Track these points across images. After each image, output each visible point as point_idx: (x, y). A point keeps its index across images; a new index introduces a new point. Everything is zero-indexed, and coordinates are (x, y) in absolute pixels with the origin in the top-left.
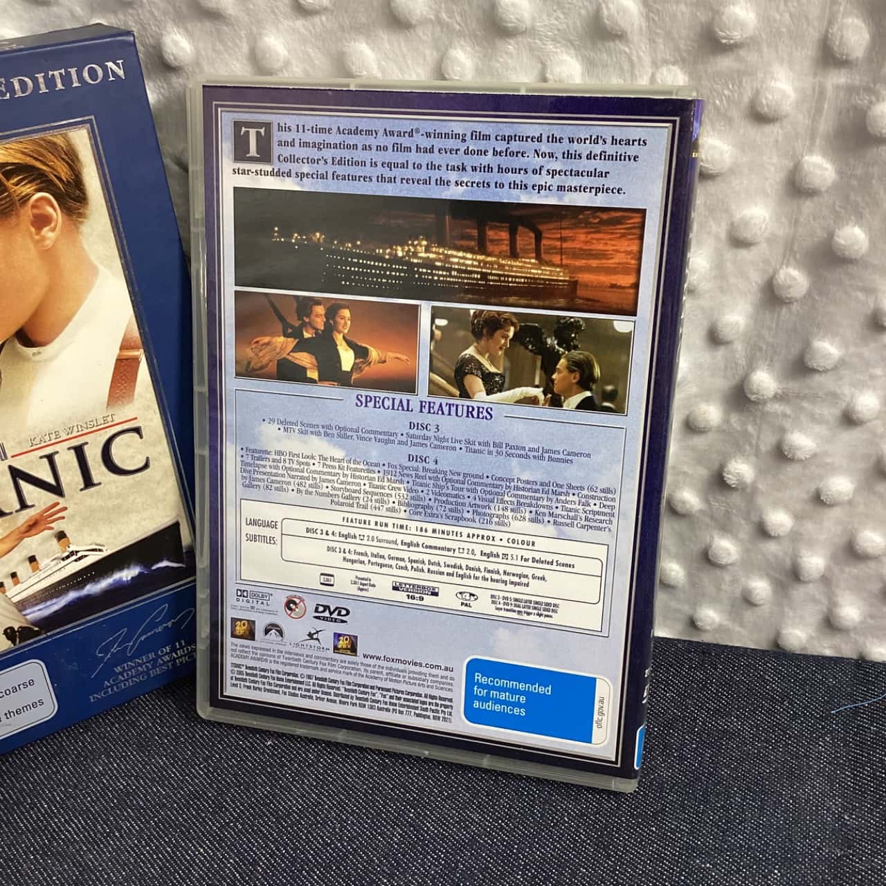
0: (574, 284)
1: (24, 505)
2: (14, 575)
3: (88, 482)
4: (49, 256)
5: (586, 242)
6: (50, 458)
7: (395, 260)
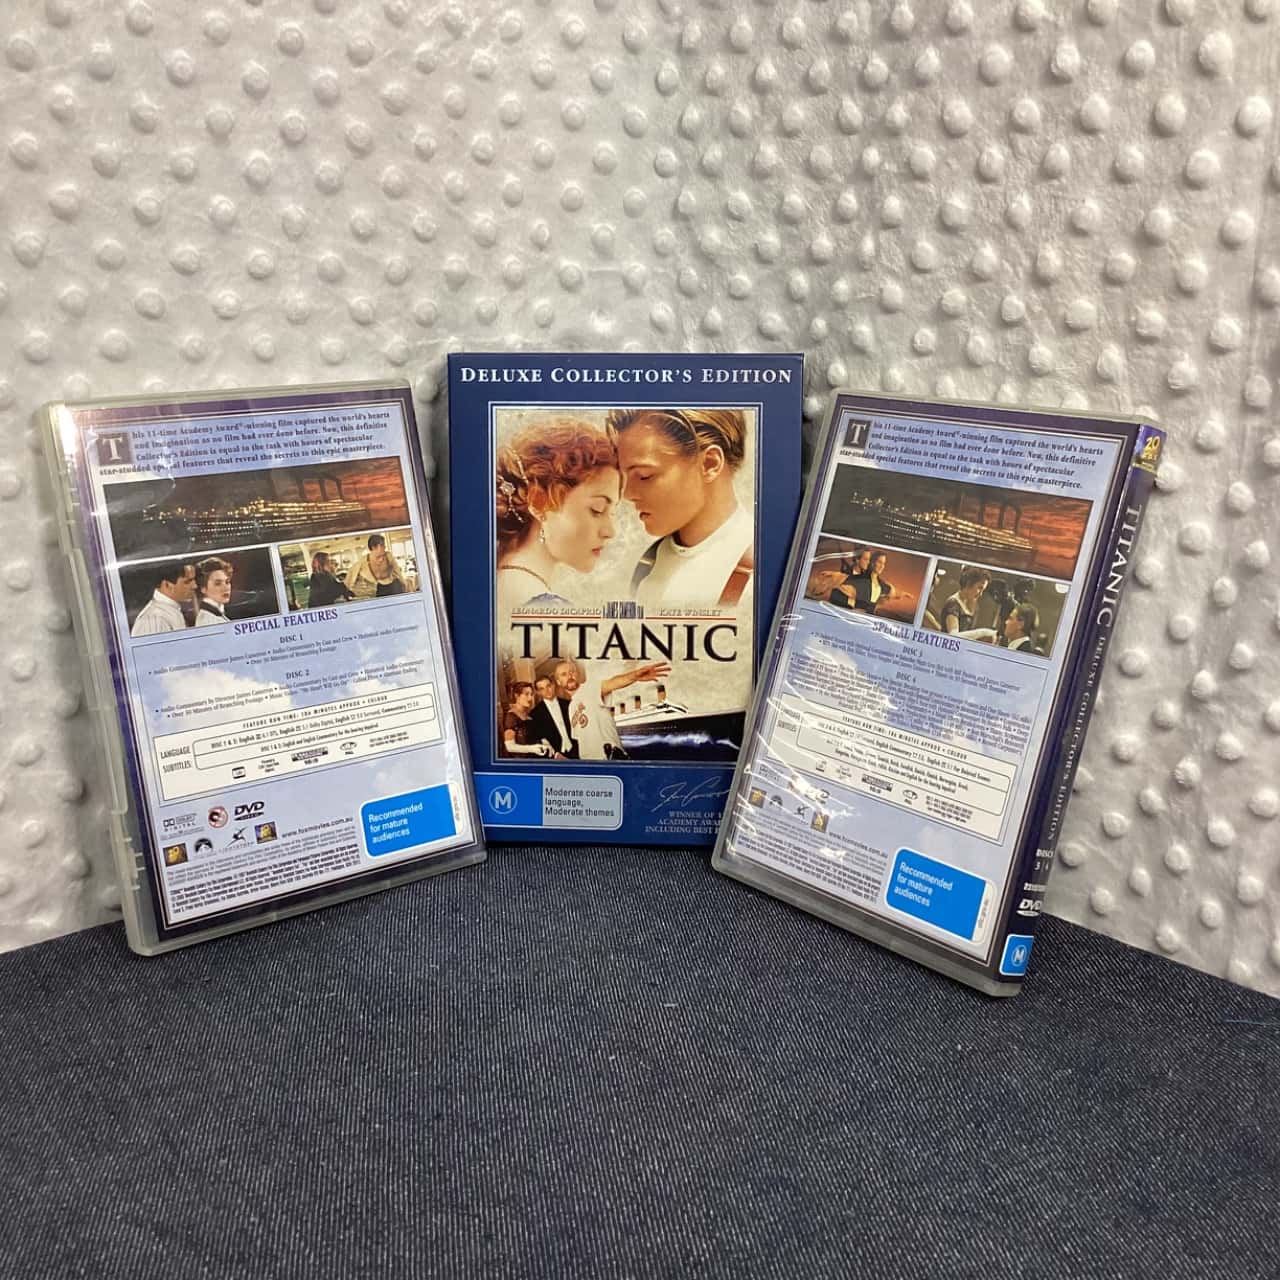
0: (1034, 552)
1: (644, 657)
2: (623, 705)
3: (690, 656)
4: (708, 487)
5: (1050, 522)
6: (670, 628)
7: (924, 523)
